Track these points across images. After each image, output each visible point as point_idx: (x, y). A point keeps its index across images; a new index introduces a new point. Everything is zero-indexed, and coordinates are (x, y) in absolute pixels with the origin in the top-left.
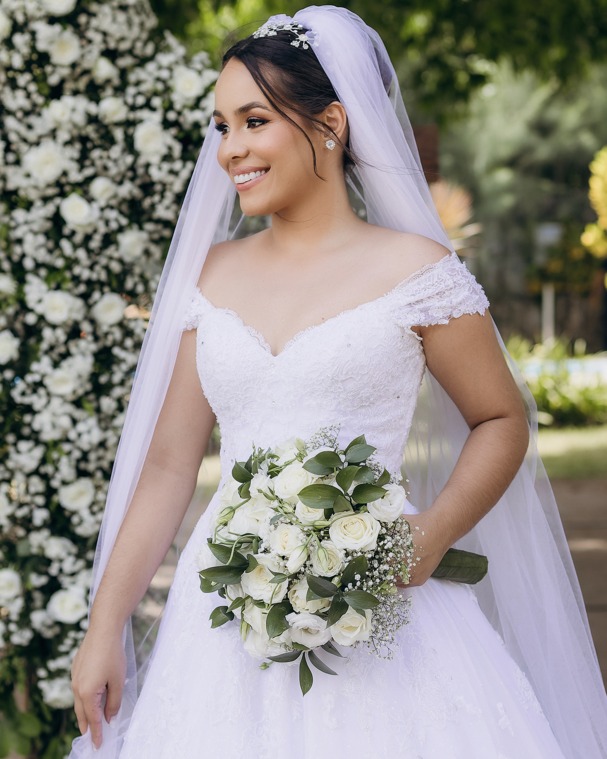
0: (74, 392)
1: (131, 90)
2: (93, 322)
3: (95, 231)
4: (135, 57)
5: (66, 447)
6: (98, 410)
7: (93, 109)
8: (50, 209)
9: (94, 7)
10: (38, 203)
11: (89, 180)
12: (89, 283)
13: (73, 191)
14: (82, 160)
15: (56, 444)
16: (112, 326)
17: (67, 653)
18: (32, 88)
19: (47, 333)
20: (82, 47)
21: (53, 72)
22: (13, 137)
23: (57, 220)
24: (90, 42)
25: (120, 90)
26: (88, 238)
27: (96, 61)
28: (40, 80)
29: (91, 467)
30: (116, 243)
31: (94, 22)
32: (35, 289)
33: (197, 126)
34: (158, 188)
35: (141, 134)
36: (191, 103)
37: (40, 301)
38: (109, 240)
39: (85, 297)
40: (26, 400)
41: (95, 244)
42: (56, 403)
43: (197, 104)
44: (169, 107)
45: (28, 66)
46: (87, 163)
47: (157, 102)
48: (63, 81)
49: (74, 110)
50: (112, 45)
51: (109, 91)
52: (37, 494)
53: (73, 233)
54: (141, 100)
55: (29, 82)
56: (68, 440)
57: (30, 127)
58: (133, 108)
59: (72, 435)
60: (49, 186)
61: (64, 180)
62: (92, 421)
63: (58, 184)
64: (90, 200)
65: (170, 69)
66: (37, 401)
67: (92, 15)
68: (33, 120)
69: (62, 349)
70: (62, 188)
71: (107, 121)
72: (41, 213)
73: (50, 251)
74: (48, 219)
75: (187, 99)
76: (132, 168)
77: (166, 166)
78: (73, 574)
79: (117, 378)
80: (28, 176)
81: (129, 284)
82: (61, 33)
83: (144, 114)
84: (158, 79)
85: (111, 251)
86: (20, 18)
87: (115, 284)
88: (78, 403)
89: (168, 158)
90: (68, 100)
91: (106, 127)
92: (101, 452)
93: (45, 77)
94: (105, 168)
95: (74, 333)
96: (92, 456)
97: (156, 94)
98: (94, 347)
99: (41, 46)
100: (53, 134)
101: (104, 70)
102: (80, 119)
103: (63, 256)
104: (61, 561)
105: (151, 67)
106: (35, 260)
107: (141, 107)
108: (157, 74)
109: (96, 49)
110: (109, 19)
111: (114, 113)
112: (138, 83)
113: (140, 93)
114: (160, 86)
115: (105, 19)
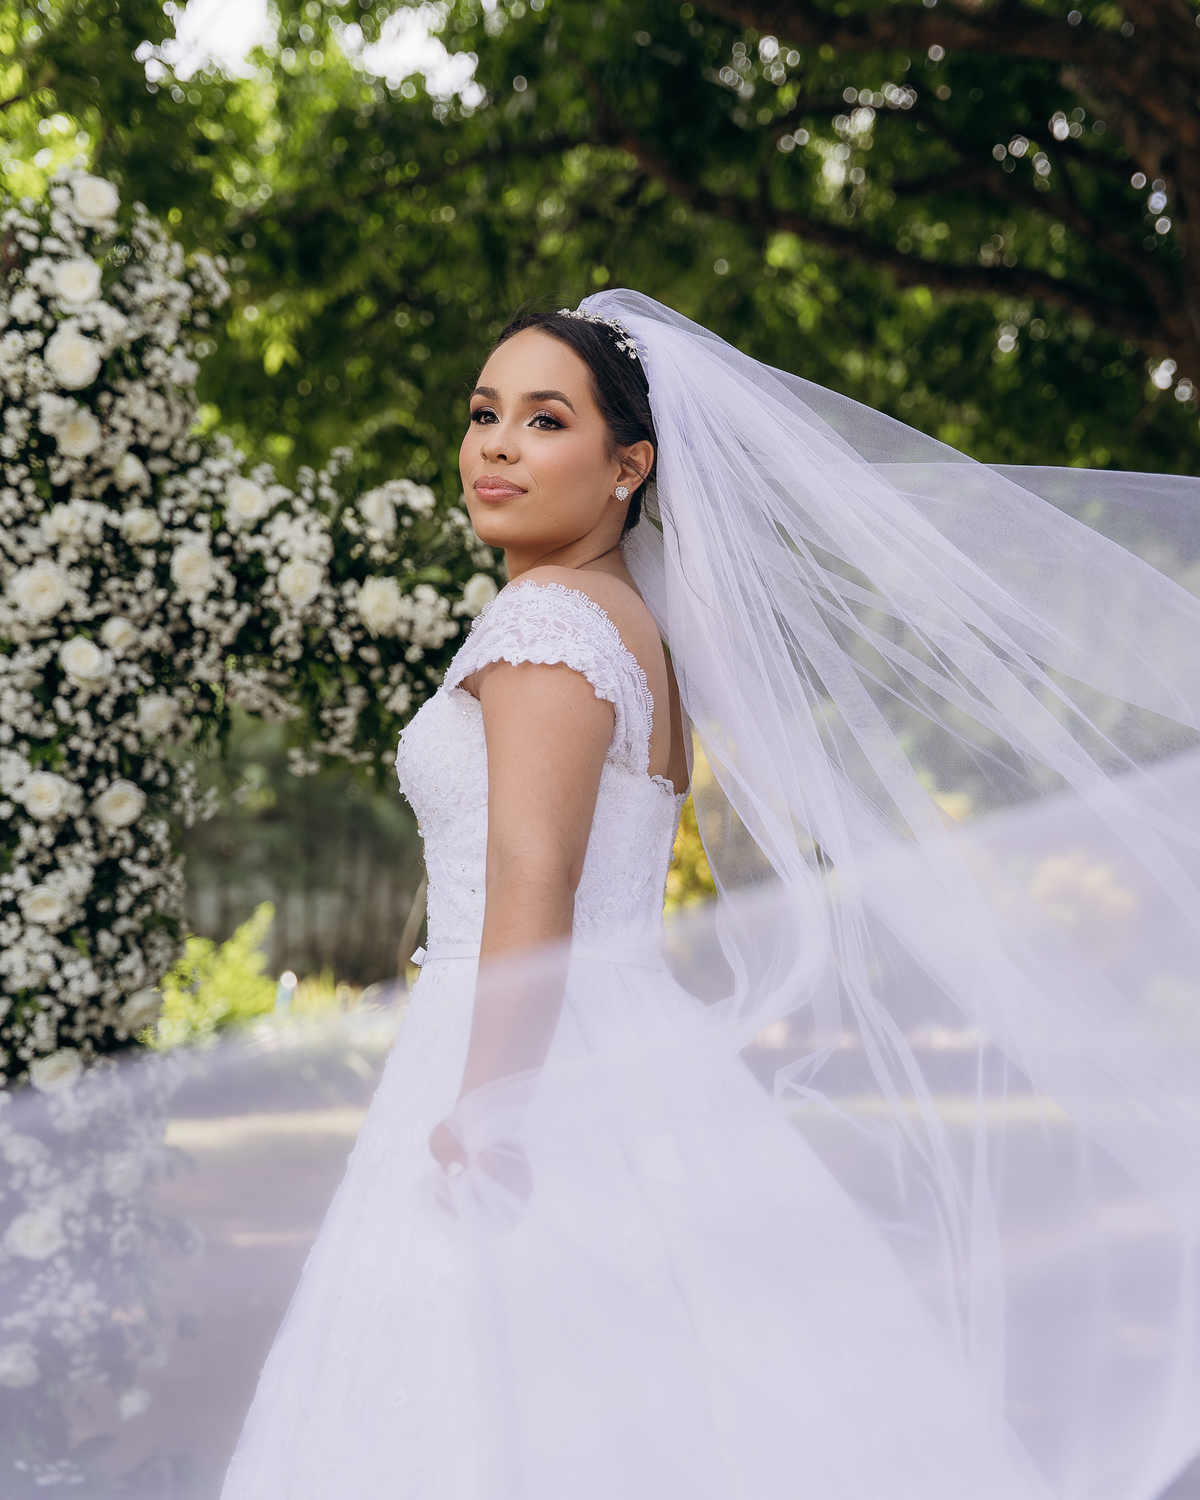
0: (62, 920)
1: (166, 504)
2: (94, 821)
3: (106, 691)
4: (173, 460)
5: (45, 1001)
6: (94, 951)
7: (114, 519)
8: (44, 654)
9: (122, 385)
10: (26, 648)
11: (103, 618)
12: (92, 763)
13: (77, 632)
14: (93, 591)
15: (29, 995)
16: (120, 828)
17: (30, 1306)
18: (28, 487)
19: (27, 832)
20: (103, 435)
21: (58, 468)
23: (52, 673)
24: (114, 430)
25: (151, 501)
26: (94, 701)
27: (121, 459)
28: (41, 476)
29: (78, 1033)
30: (134, 710)
31: (121, 404)
32: (13, 768)
33: (257, 556)
34: (198, 637)
35: (179, 561)
36: (251, 526)
37: (20, 784)
38: (126, 705)
39: (86, 784)
41: (105, 708)
42: (33, 935)
43: (258, 528)
44: (222, 528)
45: (23, 456)
46: (100, 596)
47: (202, 520)
48: (69, 484)
49: (87, 519)
50: (144, 439)
51: (136, 501)
53: (74, 692)
54: (180, 517)
55: (23, 479)
56: (49, 991)
57: (20, 541)
58: (169, 526)
59: (56, 982)
60: (43, 623)
61: (65, 617)
62: (85, 964)
63: (55, 622)
64: (103, 647)
65: (222, 478)
66: (5, 934)
67: (117, 394)
68: (25, 531)
69: (46, 858)
70: (61, 626)
71: (131, 541)
72: (29, 661)
73: (38, 718)
74: (38, 671)
75: (245, 521)
76: (162, 608)
77: (213, 606)
78: (44, 1189)
79: (123, 904)
80: (14, 607)
81: (148, 771)
82: (75, 412)
83: (185, 535)
84: (204, 492)
85: (127, 720)
86: (15, 390)
87: (128, 768)
88: (65, 937)
89: (216, 595)
90: (78, 506)
91: (128, 549)
92: (93, 1012)
93: (47, 472)
94: (125, 606)
95: (66, 835)
96: (81, 1018)
97: (201, 510)
98: (93, 857)
99: (46, 426)
100: (54, 551)
101: (131, 471)
102: (94, 532)
103: (56, 720)
104: (27, 1169)
105: (195, 475)
106: (14, 728)
107: (181, 526)
108: (203, 485)
109: (122, 441)
110: (142, 402)
111: (143, 529)
112: (177, 495)
113: (179, 508)
114: (208, 501)
115: (138, 402)
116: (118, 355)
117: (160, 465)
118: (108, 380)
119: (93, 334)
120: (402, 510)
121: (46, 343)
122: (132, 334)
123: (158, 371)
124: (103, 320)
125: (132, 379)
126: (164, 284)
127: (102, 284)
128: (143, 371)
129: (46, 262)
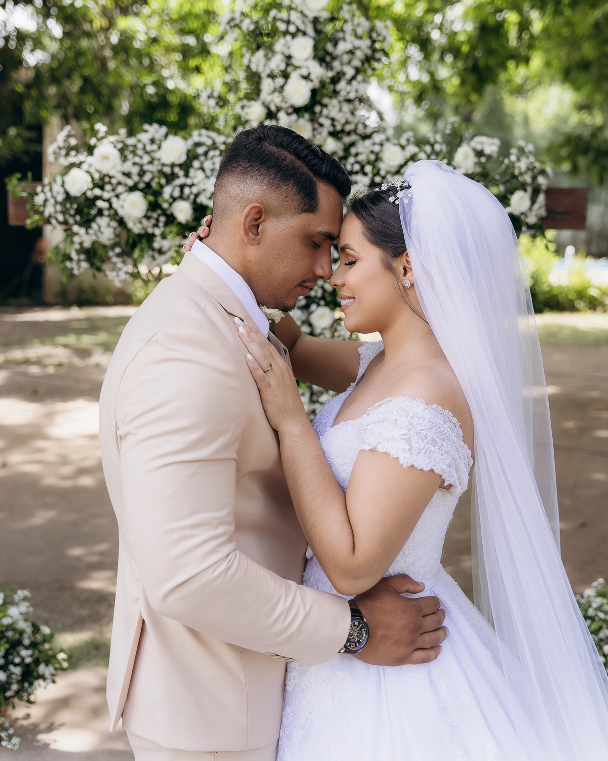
1: (351, 160)
2: (310, 325)
4: (357, 135)
9: (326, 101)
16: (324, 329)
20: (314, 129)
24: (321, 125)
27: (325, 140)
31: (325, 112)
36: (394, 170)
39: (305, 308)
43: (398, 172)
44: (377, 173)
47: (368, 169)
50: (339, 127)
54: (357, 167)
65: (381, 145)
67: (324, 106)
75: (391, 167)
82: (297, 121)
83: (358, 178)
84: (372, 152)
86: (273, 108)
87: (328, 298)
97: (369, 163)
101: (332, 145)
105: (368, 143)
107: (357, 173)
108: (372, 148)
109: (325, 131)
110: (337, 109)
112: (357, 155)
113: (357, 162)
114: (372, 157)
115: (334, 110)
116: (323, 84)
117: (347, 140)
118: (318, 98)
119: (306, 78)
120: (479, 154)
121: (286, 83)
122: (330, 74)
123: (343, 93)
124: (312, 71)
125: (331, 97)
126: (352, 43)
127: (315, 48)
128: (336, 93)
129: (289, 38)
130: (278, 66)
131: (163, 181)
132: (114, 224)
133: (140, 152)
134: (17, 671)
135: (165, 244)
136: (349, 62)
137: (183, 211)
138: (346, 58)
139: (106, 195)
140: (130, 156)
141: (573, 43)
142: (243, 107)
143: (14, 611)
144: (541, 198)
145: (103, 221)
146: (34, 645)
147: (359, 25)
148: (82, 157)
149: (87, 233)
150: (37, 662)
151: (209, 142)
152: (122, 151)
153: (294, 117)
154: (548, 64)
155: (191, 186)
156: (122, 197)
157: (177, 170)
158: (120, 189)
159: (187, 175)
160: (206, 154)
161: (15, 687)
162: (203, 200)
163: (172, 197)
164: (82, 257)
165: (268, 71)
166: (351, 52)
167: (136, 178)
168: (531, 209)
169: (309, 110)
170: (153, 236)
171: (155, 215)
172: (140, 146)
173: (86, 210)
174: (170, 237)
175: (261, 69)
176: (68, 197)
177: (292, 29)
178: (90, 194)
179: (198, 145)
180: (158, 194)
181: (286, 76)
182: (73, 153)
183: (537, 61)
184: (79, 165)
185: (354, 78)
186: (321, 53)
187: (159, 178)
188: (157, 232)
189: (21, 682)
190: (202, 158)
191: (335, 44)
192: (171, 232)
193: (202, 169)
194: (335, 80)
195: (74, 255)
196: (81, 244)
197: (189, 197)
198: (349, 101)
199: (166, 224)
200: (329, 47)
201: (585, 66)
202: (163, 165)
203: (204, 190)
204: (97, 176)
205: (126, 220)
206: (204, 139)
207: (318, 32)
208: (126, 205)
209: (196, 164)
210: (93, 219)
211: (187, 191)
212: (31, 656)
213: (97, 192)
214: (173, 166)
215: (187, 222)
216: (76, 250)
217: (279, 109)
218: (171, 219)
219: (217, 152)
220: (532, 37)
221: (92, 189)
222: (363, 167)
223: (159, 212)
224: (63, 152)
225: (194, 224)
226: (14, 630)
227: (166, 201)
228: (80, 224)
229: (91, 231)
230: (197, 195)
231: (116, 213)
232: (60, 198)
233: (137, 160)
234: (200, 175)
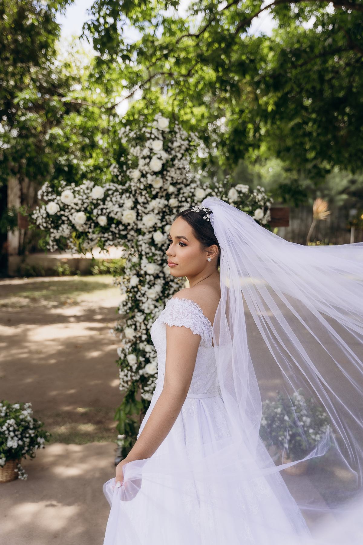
0: (156, 297)
1: (181, 196)
2: (163, 273)
3: (165, 243)
4: (184, 184)
5: (153, 315)
7: (167, 202)
8: (150, 236)
9: (169, 169)
10: (147, 233)
11: (164, 226)
13: (159, 229)
14: (162, 220)
15: (149, 314)
17: (150, 385)
18: (147, 195)
19: (148, 277)
20: (164, 182)
21: (154, 190)
22: (140, 211)
23: (152, 239)
24: (167, 180)
25: (177, 196)
26: (162, 246)
27: (169, 187)
28: (150, 193)
31: (169, 174)
32: (144, 261)
36: (200, 200)
37: (145, 267)
39: (161, 265)
40: (140, 299)
42: (150, 300)
44: (193, 202)
45: (145, 189)
46: (164, 220)
47: (189, 200)
48: (157, 193)
49: (159, 203)
50: (175, 181)
51: (173, 196)
52: (143, 329)
53: (157, 244)
55: (146, 194)
57: (146, 208)
58: (181, 202)
60: (151, 228)
61: (156, 226)
63: (154, 227)
64: (164, 233)
65: (195, 189)
66: (144, 299)
67: (168, 171)
68: (147, 206)
69: (153, 282)
70: (155, 229)
71: (171, 206)
72: (148, 236)
73: (149, 250)
74: (150, 239)
75: (199, 199)
78: (153, 358)
79: (171, 292)
80: (144, 224)
82: (156, 178)
84: (190, 192)
86: (144, 172)
88: (157, 301)
90: (158, 200)
91: (171, 208)
93: (151, 191)
95: (157, 277)
97: (189, 197)
98: (163, 282)
99: (150, 182)
100: (153, 211)
101: (171, 189)
102: (162, 206)
103: (152, 252)
104: (150, 353)
105: (188, 188)
106: (145, 252)
107: (183, 202)
108: (190, 190)
109: (169, 183)
110: (174, 173)
111: (174, 204)
112: (183, 193)
113: (184, 197)
114: (191, 194)
115: (173, 173)
116: (167, 161)
117: (179, 186)
118: (165, 167)
119: (160, 159)
120: (240, 192)
121: (150, 161)
122: (171, 157)
123: (177, 165)
124: (162, 155)
125: (171, 167)
126: (180, 142)
127: (164, 145)
128: (173, 165)
129: (151, 140)
130: (147, 153)
131: (93, 207)
132: (70, 227)
133: (82, 194)
134: (28, 440)
135: (95, 236)
136: (179, 151)
137: (103, 221)
138: (177, 149)
139: (66, 214)
140: (77, 196)
141: (282, 138)
142: (130, 172)
143: (25, 413)
144: (268, 212)
145: (65, 226)
146: (35, 428)
147: (183, 134)
148: (54, 196)
149: (57, 232)
150: (36, 436)
151: (114, 189)
152: (73, 193)
153: (154, 176)
154: (269, 149)
155: (106, 209)
156: (74, 214)
157: (99, 202)
158: (73, 211)
159: (104, 204)
160: (113, 194)
161: (26, 448)
162: (112, 215)
163: (97, 214)
164: (55, 243)
165: (142, 156)
166: (180, 147)
167: (80, 206)
168: (264, 217)
169: (161, 173)
170: (89, 232)
171: (89, 223)
172: (82, 191)
173: (56, 221)
174: (97, 233)
175: (138, 155)
176: (48, 215)
177: (153, 136)
178: (59, 214)
179: (109, 190)
180: (91, 212)
181: (150, 158)
182: (50, 195)
183: (263, 147)
184: (53, 200)
185: (181, 158)
186: (166, 147)
187: (91, 205)
188: (91, 230)
189: (29, 446)
190: (111, 196)
191: (172, 143)
192: (97, 231)
193: (111, 201)
194: (173, 160)
195: (51, 243)
196: (54, 237)
197: (105, 214)
198: (179, 169)
199: (95, 227)
200: (170, 144)
201: (288, 149)
202: (93, 199)
203: (113, 211)
204: (62, 205)
205: (75, 225)
206: (112, 187)
207: (164, 138)
208: (76, 219)
209: (108, 199)
210: (60, 226)
211: (104, 211)
212: (34, 433)
213: (62, 213)
214: (97, 200)
215: (105, 226)
216: (52, 240)
217: (147, 173)
218: (97, 224)
219: (118, 193)
220: (260, 135)
221: (59, 211)
222: (186, 199)
223: (91, 221)
224: (45, 194)
225: (107, 227)
226: (25, 421)
227: (95, 216)
228: (54, 228)
229: (59, 231)
230: (110, 213)
231: (71, 222)
232: (45, 216)
233: (80, 197)
234: (110, 204)
